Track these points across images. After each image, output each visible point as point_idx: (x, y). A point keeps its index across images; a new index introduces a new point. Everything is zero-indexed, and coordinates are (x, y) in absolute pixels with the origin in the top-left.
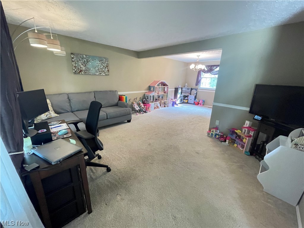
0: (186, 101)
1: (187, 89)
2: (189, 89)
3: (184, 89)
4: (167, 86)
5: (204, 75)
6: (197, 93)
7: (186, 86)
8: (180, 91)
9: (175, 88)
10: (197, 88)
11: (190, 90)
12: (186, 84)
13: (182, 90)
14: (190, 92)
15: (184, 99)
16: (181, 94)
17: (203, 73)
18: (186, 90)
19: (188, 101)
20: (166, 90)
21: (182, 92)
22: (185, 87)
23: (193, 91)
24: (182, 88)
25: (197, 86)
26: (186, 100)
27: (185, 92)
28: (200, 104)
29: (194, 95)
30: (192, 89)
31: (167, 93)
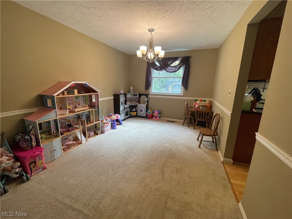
0: (135, 114)
1: (134, 95)
2: (136, 95)
3: (129, 96)
4: (94, 92)
5: (155, 73)
6: (148, 100)
7: (132, 91)
8: (122, 99)
9: (114, 95)
10: (147, 93)
11: (138, 96)
12: (132, 87)
13: (126, 97)
14: (138, 100)
15: (131, 111)
16: (126, 104)
17: (155, 70)
18: (133, 97)
19: (137, 113)
20: (94, 100)
21: (127, 100)
22: (131, 93)
23: (142, 97)
24: (125, 95)
25: (147, 91)
26: (135, 112)
27: (130, 99)
28: (156, 117)
29: (144, 104)
30: (140, 95)
31: (98, 107)
